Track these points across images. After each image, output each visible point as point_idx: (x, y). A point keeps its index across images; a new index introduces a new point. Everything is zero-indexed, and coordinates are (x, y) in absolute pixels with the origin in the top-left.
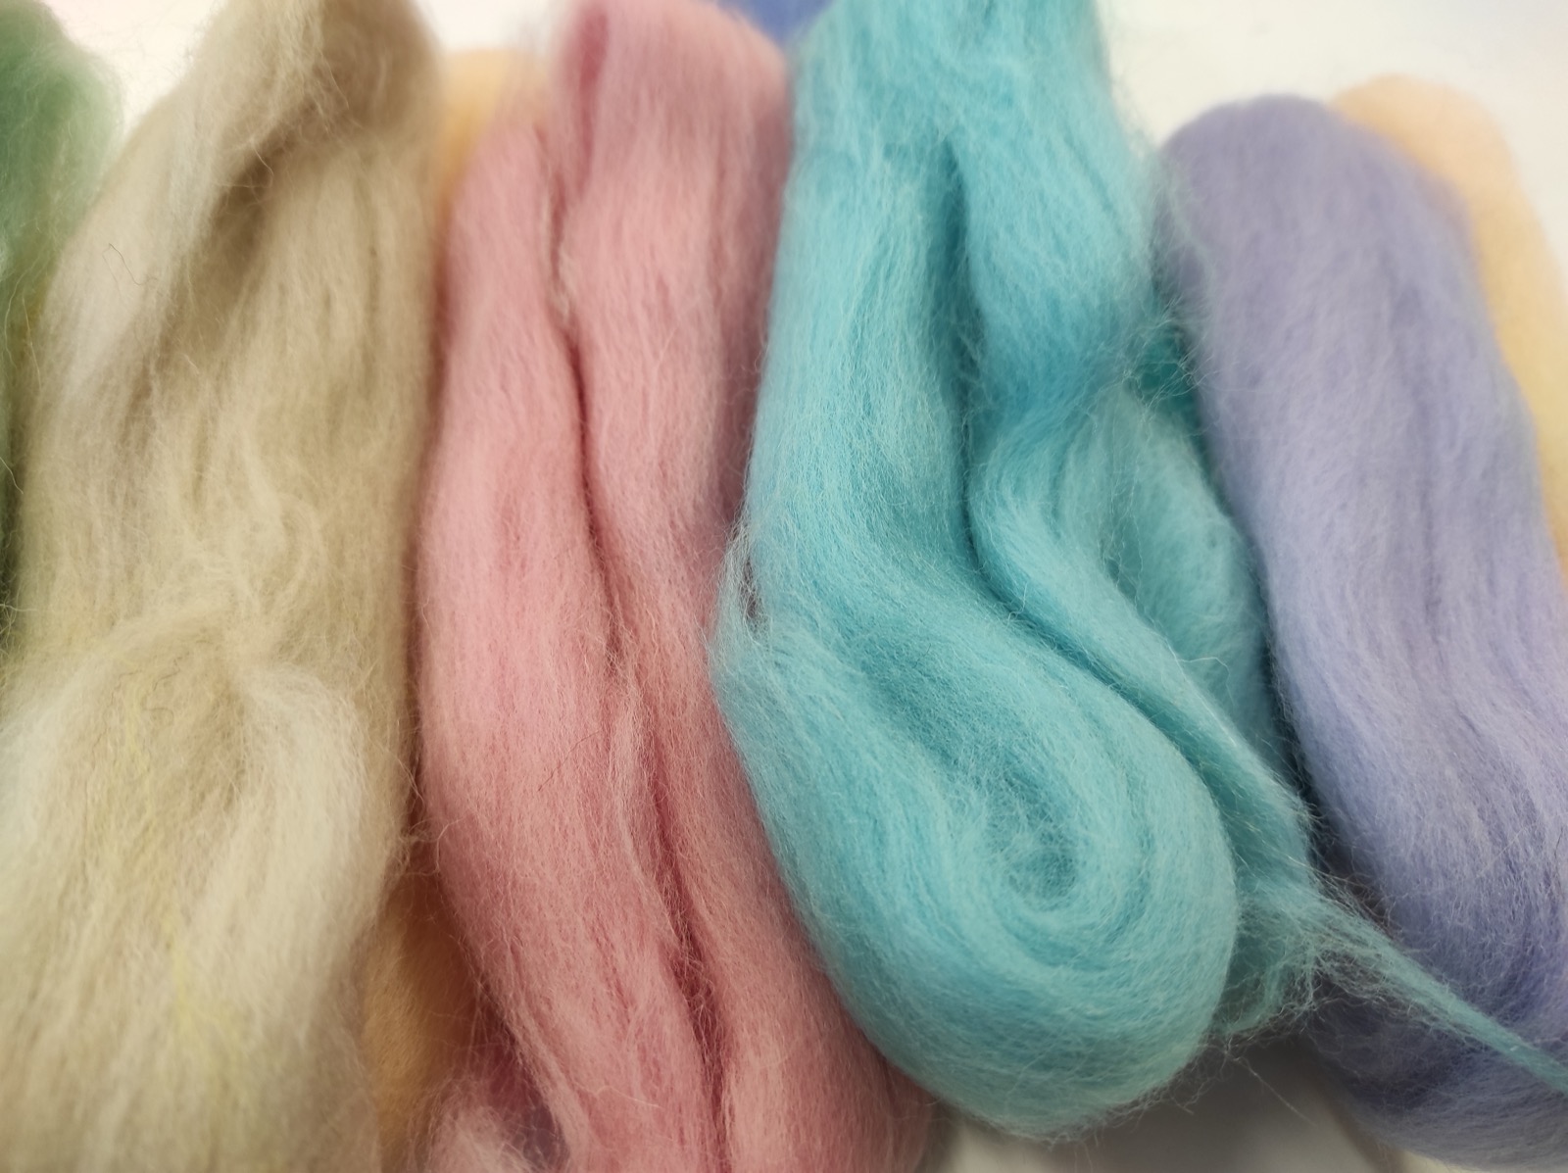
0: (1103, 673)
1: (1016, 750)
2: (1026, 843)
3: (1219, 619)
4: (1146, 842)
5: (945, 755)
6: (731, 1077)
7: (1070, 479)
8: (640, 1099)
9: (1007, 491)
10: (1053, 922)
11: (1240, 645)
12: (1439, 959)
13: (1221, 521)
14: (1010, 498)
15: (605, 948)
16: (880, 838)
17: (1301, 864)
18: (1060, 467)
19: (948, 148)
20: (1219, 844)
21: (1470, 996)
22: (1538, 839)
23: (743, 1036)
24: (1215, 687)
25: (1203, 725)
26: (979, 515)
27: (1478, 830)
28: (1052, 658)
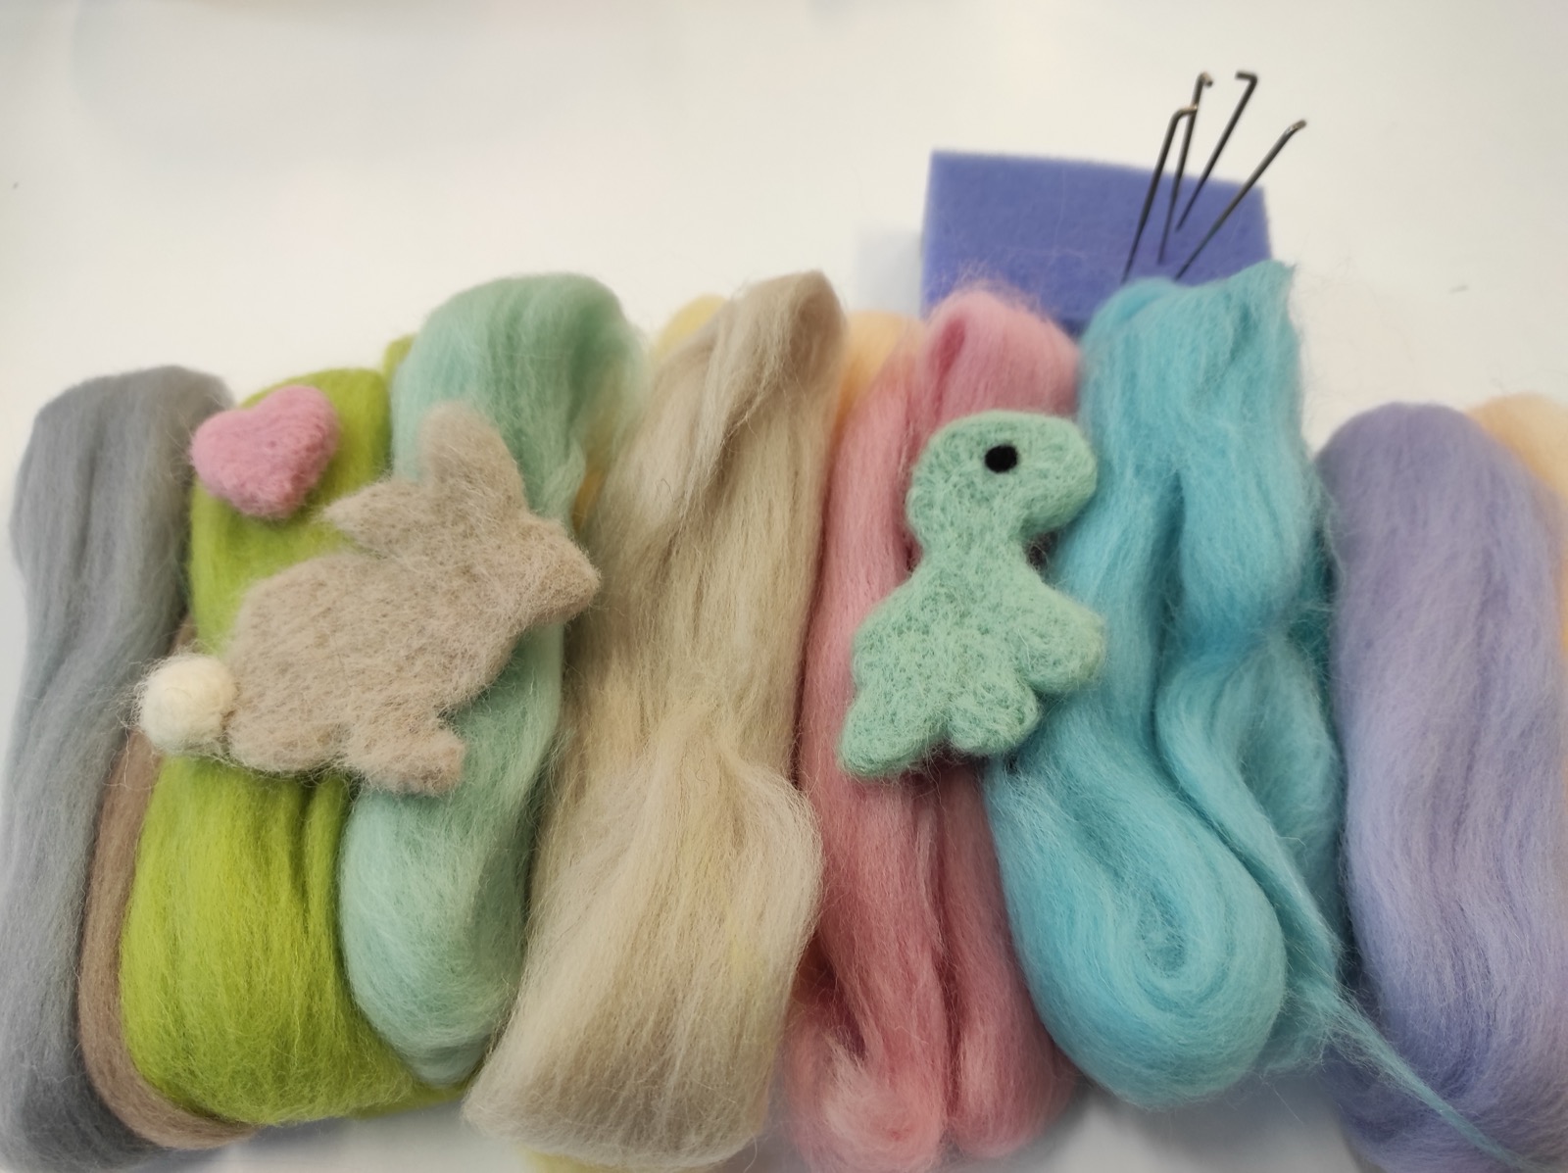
0: (1224, 837)
1: (1161, 879)
2: (1158, 937)
3: (1311, 808)
4: (1230, 949)
5: (1116, 874)
6: (965, 1036)
7: (1225, 702)
8: (915, 1037)
9: (1182, 706)
10: (1168, 986)
11: (1322, 827)
12: (1407, 1050)
13: (1325, 743)
14: (1183, 714)
15: (903, 950)
16: (1071, 920)
17: (1332, 979)
18: (1219, 695)
19: (1177, 477)
20: (1278, 956)
21: (1424, 1076)
22: (1488, 990)
23: (975, 1012)
24: (1297, 856)
25: (1282, 880)
26: (1161, 719)
27: (1448, 975)
28: (1193, 822)
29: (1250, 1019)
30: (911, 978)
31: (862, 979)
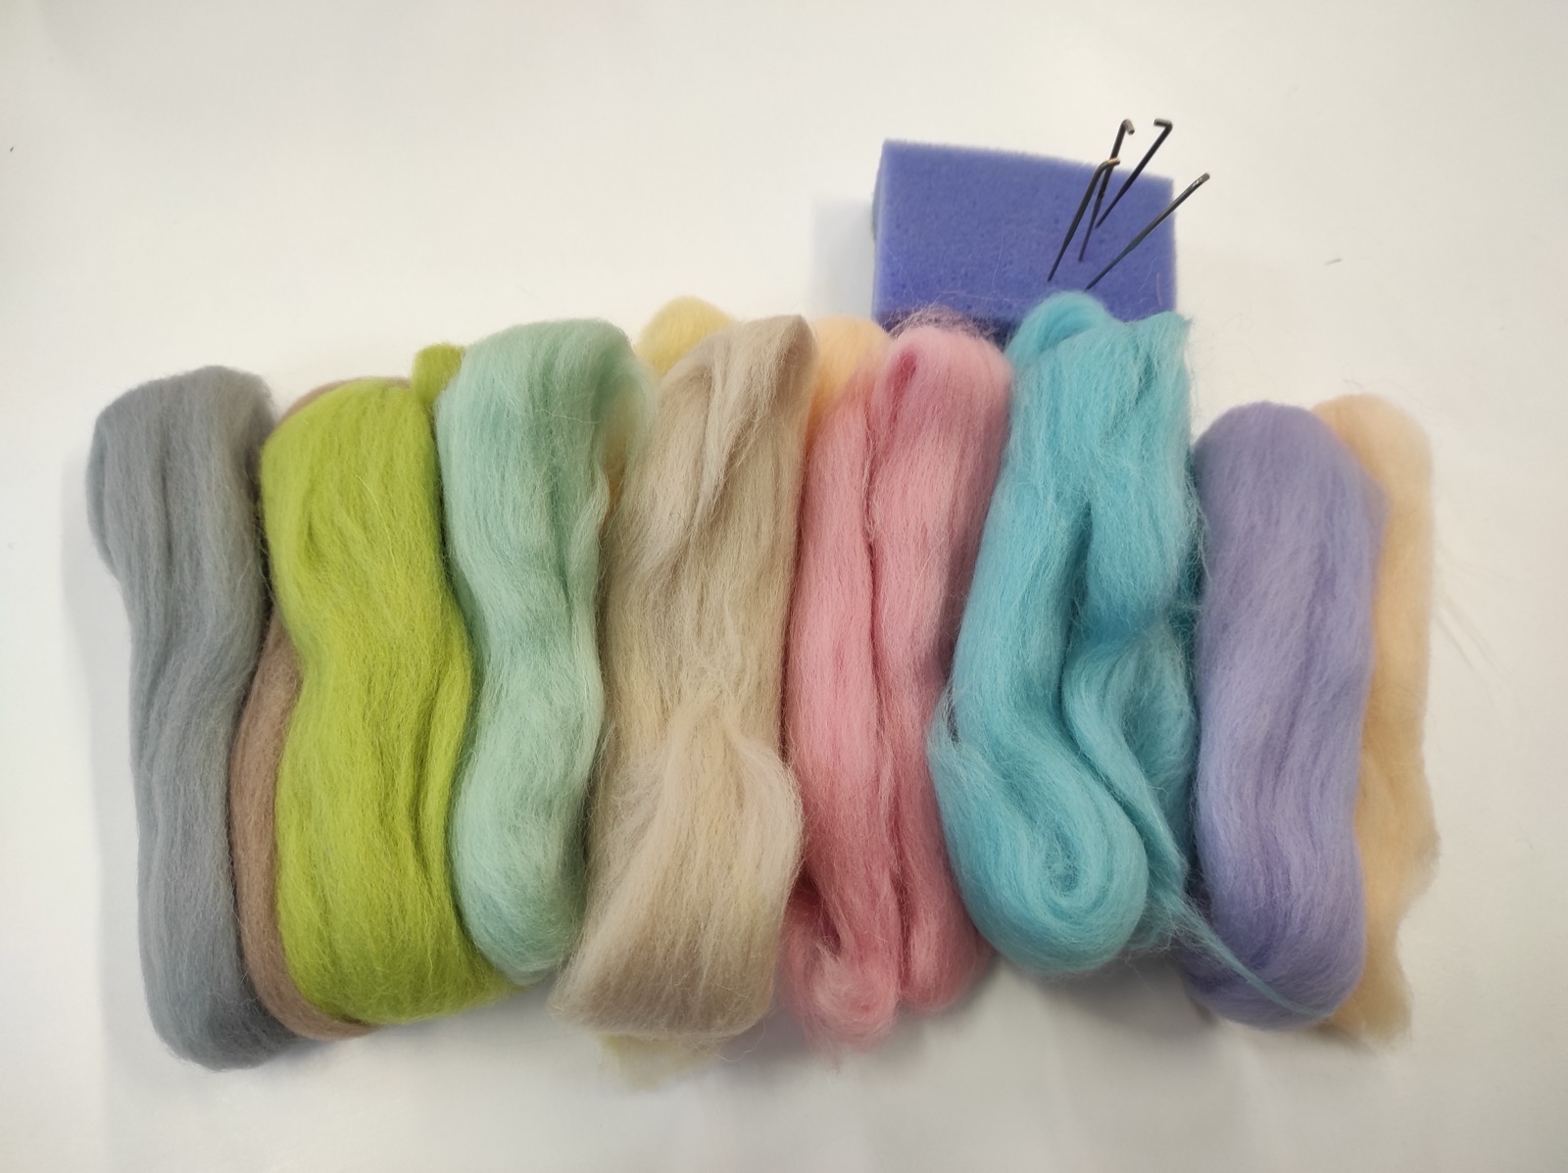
0: (1109, 787)
1: (1063, 822)
2: (1059, 867)
3: (1173, 758)
4: (1110, 877)
5: (1031, 818)
6: (914, 932)
7: (1115, 678)
8: (878, 937)
9: (1083, 684)
10: (1064, 902)
11: (1181, 772)
12: (1230, 940)
13: (1187, 708)
14: (1083, 694)
15: (867, 867)
16: (997, 852)
17: (1179, 888)
18: (1110, 674)
19: (1088, 507)
20: (1143, 875)
21: (1239, 957)
22: (1287, 897)
23: (921, 914)
24: (1160, 797)
25: (1150, 819)
26: (1066, 694)
27: (1261, 889)
28: (1087, 777)
29: (1122, 925)
30: (875, 894)
31: (839, 895)
